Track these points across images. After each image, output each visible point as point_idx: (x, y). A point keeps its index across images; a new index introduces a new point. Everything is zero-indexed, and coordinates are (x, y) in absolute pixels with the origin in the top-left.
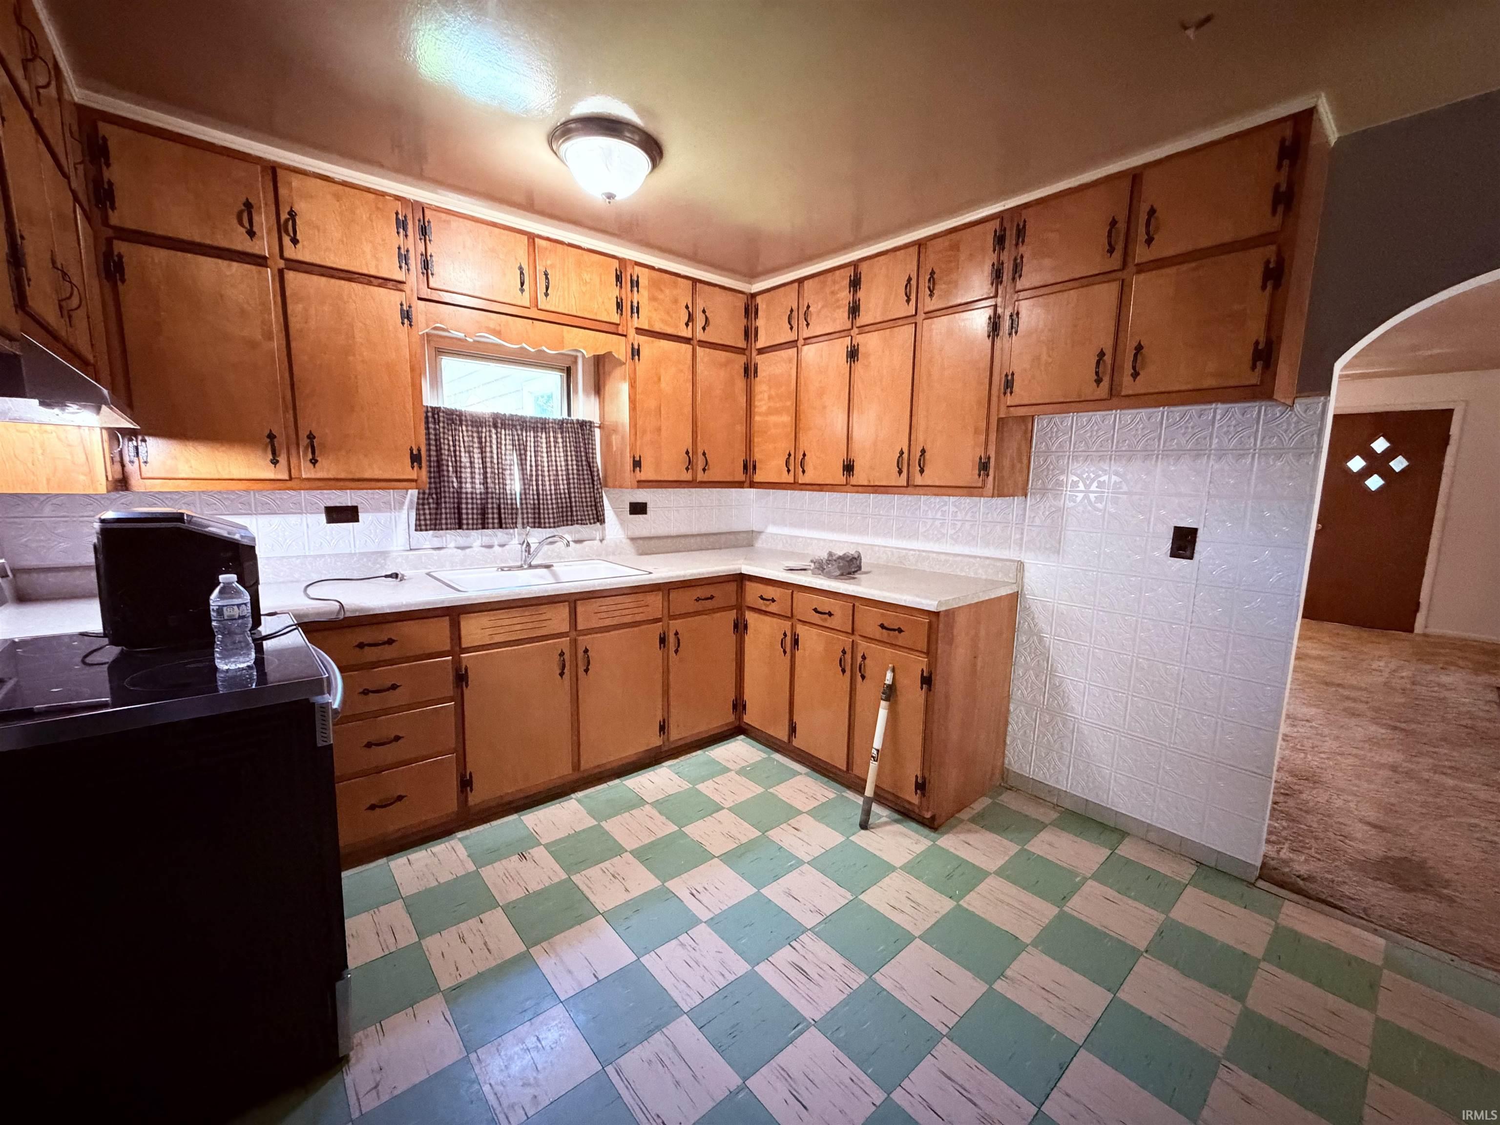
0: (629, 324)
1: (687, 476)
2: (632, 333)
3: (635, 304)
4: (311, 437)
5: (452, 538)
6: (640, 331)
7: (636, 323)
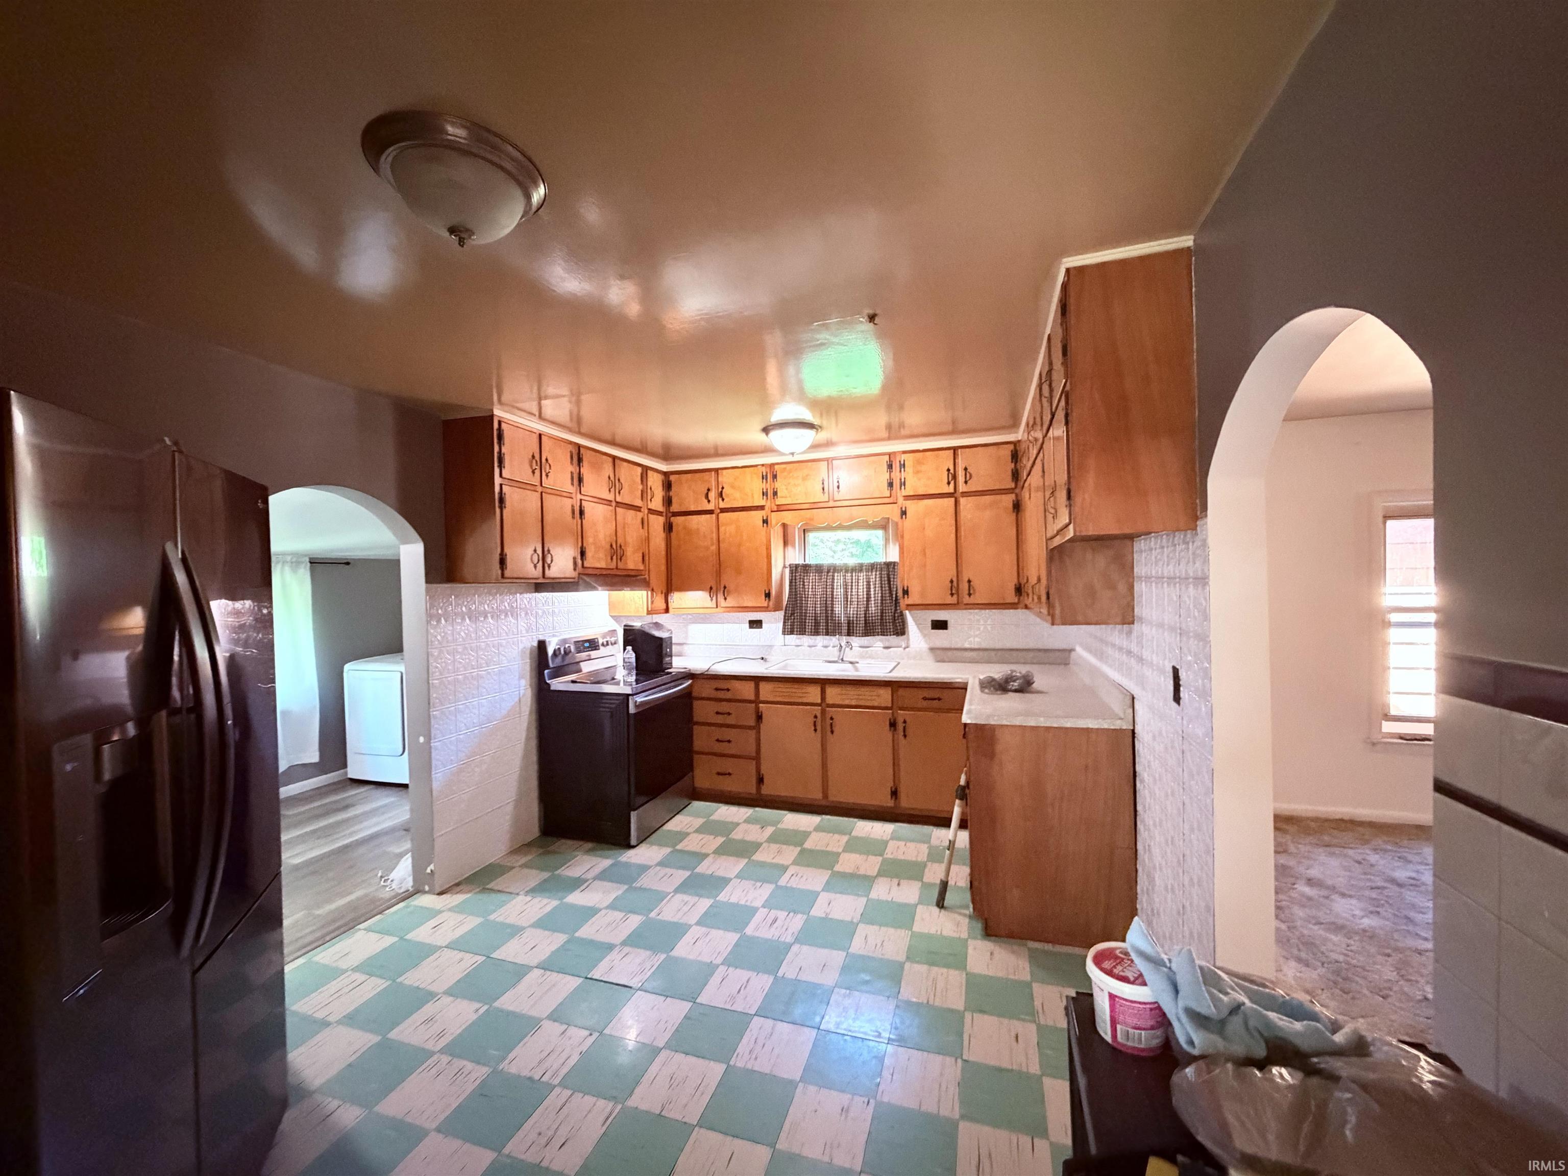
0: (899, 495)
1: (954, 600)
2: (901, 500)
3: (903, 480)
4: (725, 587)
5: (806, 640)
6: (907, 498)
7: (904, 493)
